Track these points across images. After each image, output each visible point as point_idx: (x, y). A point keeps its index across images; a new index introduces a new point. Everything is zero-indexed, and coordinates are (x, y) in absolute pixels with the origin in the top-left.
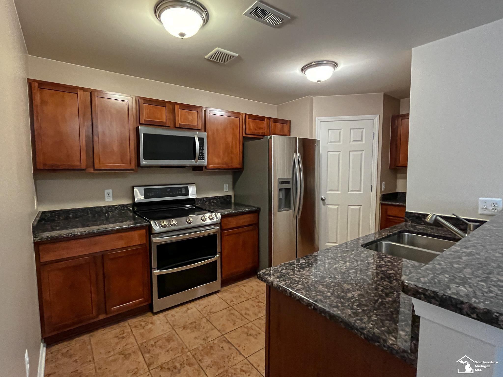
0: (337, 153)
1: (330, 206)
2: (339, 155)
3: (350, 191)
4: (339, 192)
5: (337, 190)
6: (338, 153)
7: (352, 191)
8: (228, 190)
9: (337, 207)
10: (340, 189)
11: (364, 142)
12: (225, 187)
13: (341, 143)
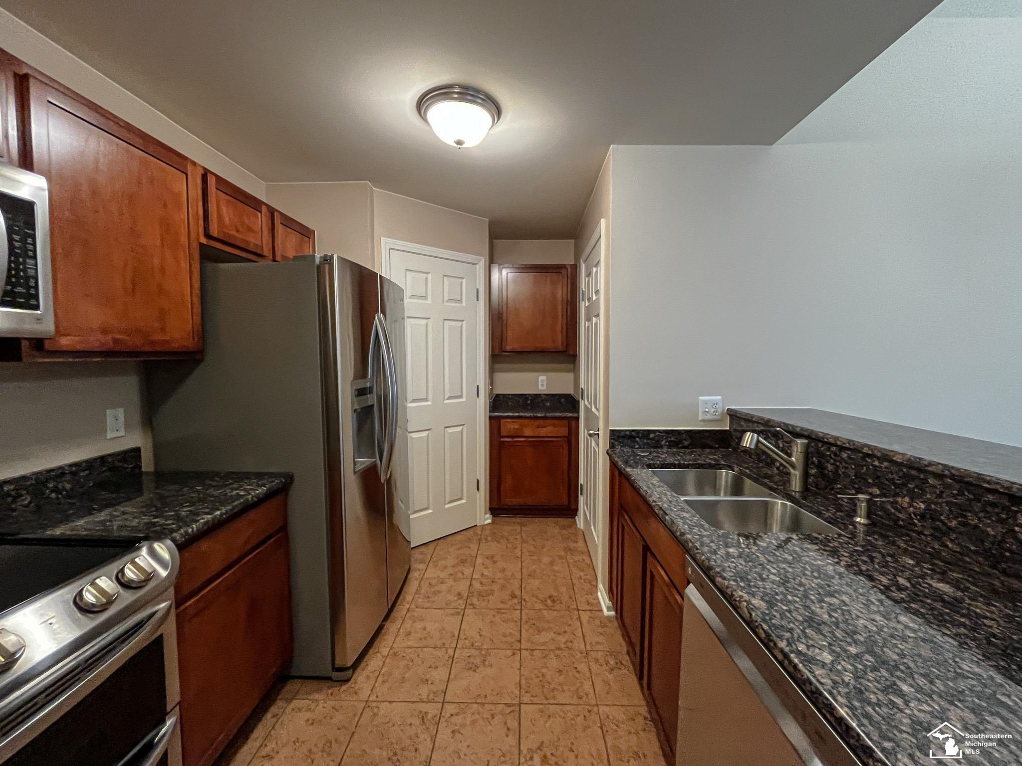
0: (424, 322)
1: (414, 435)
2: (427, 325)
3: (447, 399)
4: (429, 403)
5: (426, 400)
6: (426, 321)
7: (450, 398)
8: (125, 431)
9: (425, 434)
10: (430, 396)
11: (464, 304)
12: (110, 420)
13: (429, 302)
